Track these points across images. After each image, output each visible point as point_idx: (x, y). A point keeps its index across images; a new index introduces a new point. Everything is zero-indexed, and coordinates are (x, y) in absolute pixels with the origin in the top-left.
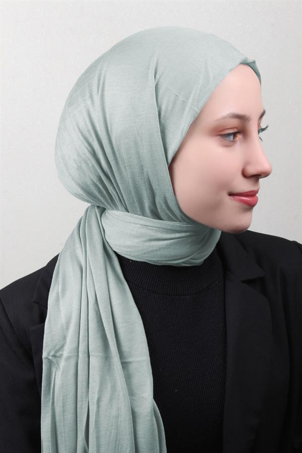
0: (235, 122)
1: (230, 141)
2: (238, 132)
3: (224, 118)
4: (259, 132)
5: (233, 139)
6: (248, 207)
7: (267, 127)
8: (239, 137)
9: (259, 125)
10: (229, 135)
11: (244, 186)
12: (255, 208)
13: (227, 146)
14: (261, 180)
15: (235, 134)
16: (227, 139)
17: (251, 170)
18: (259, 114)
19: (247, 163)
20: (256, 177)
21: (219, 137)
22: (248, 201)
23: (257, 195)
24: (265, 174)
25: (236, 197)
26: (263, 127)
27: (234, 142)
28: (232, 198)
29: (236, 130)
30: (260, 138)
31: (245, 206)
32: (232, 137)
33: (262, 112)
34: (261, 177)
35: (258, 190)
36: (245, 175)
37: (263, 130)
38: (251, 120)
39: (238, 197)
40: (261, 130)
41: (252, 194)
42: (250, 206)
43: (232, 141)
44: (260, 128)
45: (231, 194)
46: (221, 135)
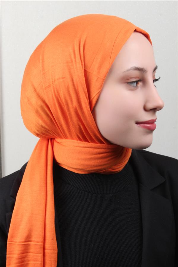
0: (137, 73)
1: (134, 87)
2: (139, 81)
3: (129, 70)
4: (154, 82)
5: (136, 85)
6: (149, 131)
7: (159, 79)
8: (140, 84)
9: (154, 76)
10: (133, 82)
11: (146, 117)
13: (132, 90)
15: (137, 82)
16: (132, 85)
17: (150, 106)
18: (153, 69)
19: (147, 101)
20: (154, 110)
21: (126, 84)
22: (150, 127)
23: (155, 123)
25: (141, 125)
26: (157, 78)
27: (136, 87)
28: (138, 125)
29: (137, 79)
30: (155, 86)
31: (147, 130)
32: (135, 84)
33: (155, 67)
34: (157, 110)
35: (156, 119)
36: (145, 109)
37: (157, 80)
38: (147, 71)
39: (143, 125)
40: (155, 80)
41: (152, 122)
42: (151, 130)
43: (135, 87)
44: (155, 79)
45: (137, 123)
46: (128, 83)
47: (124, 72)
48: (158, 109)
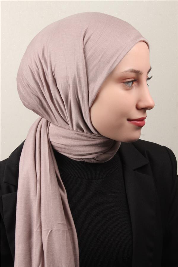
0: (133, 75)
1: (129, 86)
2: (135, 81)
3: (126, 71)
4: (147, 80)
5: (132, 85)
7: (152, 77)
8: (135, 83)
9: (147, 76)
10: (129, 82)
11: (137, 115)
12: (143, 128)
13: (127, 90)
14: (147, 111)
17: (142, 105)
18: (148, 70)
19: (139, 101)
20: (144, 110)
22: (139, 124)
23: (145, 120)
24: (151, 108)
25: (132, 122)
26: (149, 77)
28: (129, 122)
29: (132, 79)
30: (147, 84)
31: (137, 127)
33: (149, 68)
34: (147, 109)
35: (146, 117)
36: (138, 108)
37: (149, 79)
38: (143, 74)
42: (140, 127)
43: (131, 87)
45: (129, 120)
46: (124, 83)
47: (122, 73)
48: (149, 109)
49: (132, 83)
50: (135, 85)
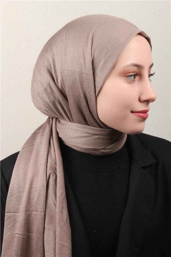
0: (135, 69)
1: (131, 80)
2: (137, 75)
3: (128, 66)
4: (149, 76)
5: (134, 79)
7: (154, 74)
8: (137, 78)
9: (149, 72)
10: (131, 76)
11: (141, 107)
12: (146, 120)
13: (130, 83)
16: (130, 78)
17: (144, 98)
18: (149, 66)
19: (141, 94)
20: (147, 102)
21: (125, 77)
22: (143, 116)
23: (148, 113)
24: (153, 100)
25: (135, 113)
26: (152, 73)
27: (134, 80)
28: (133, 114)
29: (135, 73)
30: (150, 80)
31: (141, 119)
32: (133, 77)
33: (151, 64)
34: (149, 102)
35: (149, 110)
36: (140, 100)
37: (152, 75)
38: (144, 68)
41: (145, 112)
42: (144, 119)
44: (150, 74)
45: (132, 112)
46: (126, 76)
49: (135, 77)
50: (137, 79)
